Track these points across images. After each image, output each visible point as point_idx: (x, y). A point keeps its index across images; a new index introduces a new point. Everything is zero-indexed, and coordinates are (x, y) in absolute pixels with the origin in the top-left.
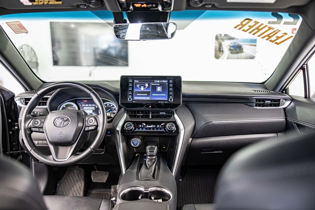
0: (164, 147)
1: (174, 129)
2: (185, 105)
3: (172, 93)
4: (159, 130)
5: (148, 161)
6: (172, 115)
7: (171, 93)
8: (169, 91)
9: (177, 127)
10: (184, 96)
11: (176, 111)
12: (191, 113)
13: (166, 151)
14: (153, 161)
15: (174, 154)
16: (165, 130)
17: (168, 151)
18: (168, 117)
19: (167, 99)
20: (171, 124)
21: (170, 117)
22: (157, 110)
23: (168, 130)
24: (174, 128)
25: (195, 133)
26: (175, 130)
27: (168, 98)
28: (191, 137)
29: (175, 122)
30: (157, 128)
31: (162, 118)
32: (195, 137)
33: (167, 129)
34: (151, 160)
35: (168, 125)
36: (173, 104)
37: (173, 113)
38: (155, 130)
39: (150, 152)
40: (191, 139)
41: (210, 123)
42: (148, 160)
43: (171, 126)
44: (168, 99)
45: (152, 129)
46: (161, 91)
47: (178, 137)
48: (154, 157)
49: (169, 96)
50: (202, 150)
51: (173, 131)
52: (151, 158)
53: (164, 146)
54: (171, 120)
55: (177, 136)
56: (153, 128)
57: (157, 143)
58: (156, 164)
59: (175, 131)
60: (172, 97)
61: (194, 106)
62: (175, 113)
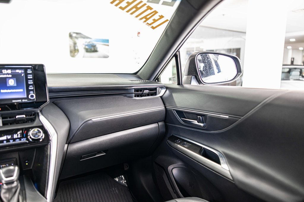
0: (27, 164)
1: (42, 137)
2: (53, 102)
3: (33, 87)
4: (18, 141)
5: (5, 193)
6: (35, 118)
7: (31, 88)
8: (28, 86)
9: (46, 132)
10: (51, 91)
11: (41, 111)
12: (62, 112)
13: (31, 168)
14: (14, 190)
15: (46, 171)
16: (28, 139)
17: (33, 167)
18: (30, 121)
19: (26, 96)
20: (36, 130)
21: (33, 120)
22: (11, 113)
23: (33, 139)
24: (42, 135)
25: (71, 137)
26: (43, 137)
27: (28, 94)
28: (66, 144)
29: (42, 127)
30: (14, 140)
31: (21, 123)
32: (72, 141)
33: (30, 137)
34: (9, 190)
35: (31, 133)
36: (36, 102)
37: (36, 115)
38: (11, 142)
39: (7, 177)
40: (66, 146)
41: (90, 122)
42: (3, 191)
43: (37, 133)
44: (28, 96)
45: (5, 142)
46: (15, 85)
47: (49, 146)
48: (15, 184)
49: (28, 91)
50: (81, 157)
51: (40, 139)
52: (10, 186)
53: (27, 161)
54: (35, 124)
55: (47, 145)
56: (8, 140)
57: (15, 160)
58: (19, 194)
59: (43, 140)
60: (34, 92)
61: (64, 103)
62: (40, 114)
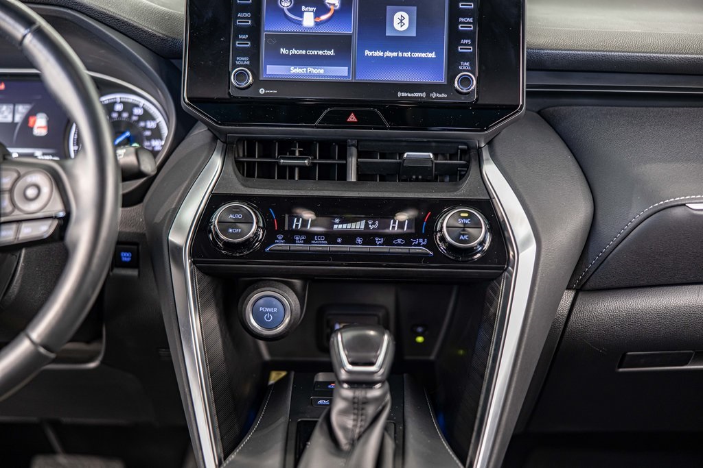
0: (420, 339)
1: (482, 243)
2: (539, 113)
3: (473, 44)
4: (399, 249)
5: (344, 412)
6: (467, 166)
7: (466, 47)
8: (455, 36)
9: (499, 229)
10: (539, 64)
11: (490, 144)
12: (570, 157)
13: (432, 357)
14: (371, 410)
15: (482, 376)
16: (431, 245)
17: (438, 356)
18: (447, 179)
19: (443, 81)
20: (465, 212)
21: (456, 175)
22: (388, 140)
23: (450, 247)
24: (481, 236)
25: (592, 263)
26: (486, 246)
27: (452, 72)
28: (568, 288)
29: (487, 206)
30: (390, 239)
31: (417, 180)
32: (590, 284)
33: (443, 239)
34: (357, 406)
35: (447, 220)
36: (476, 106)
37: (472, 156)
38: (379, 248)
39: (353, 363)
40: (568, 297)
41: (678, 212)
42: (339, 405)
43: (465, 226)
44: (451, 79)
45: (359, 240)
46: (414, 34)
47: (503, 282)
48: (376, 392)
49: (454, 59)
50: (624, 355)
51: (472, 251)
52: (360, 393)
53: (420, 330)
54: (464, 190)
55: (497, 277)
56: (368, 237)
57: (381, 314)
58: (386, 429)
59: (487, 256)
60: (472, 65)
61: (585, 118)
62: (486, 154)
